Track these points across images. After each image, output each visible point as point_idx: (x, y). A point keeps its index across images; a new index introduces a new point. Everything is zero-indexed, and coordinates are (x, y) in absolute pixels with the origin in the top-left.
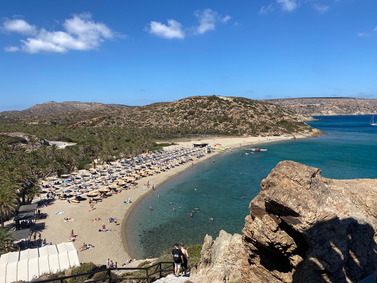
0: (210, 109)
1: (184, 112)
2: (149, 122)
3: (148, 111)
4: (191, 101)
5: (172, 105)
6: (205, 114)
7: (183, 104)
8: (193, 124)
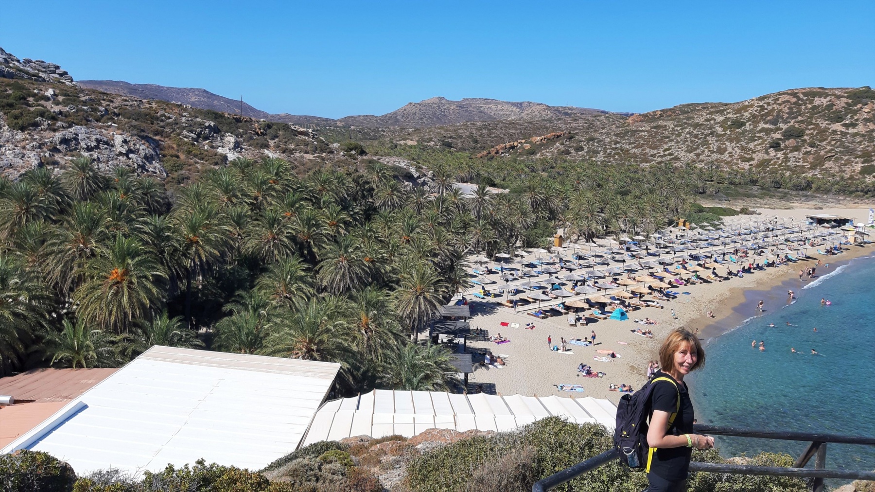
0: (853, 125)
1: (772, 130)
2: (670, 151)
3: (670, 124)
4: (795, 100)
5: (738, 111)
6: (838, 137)
7: (770, 108)
8: (798, 164)
